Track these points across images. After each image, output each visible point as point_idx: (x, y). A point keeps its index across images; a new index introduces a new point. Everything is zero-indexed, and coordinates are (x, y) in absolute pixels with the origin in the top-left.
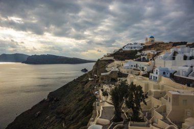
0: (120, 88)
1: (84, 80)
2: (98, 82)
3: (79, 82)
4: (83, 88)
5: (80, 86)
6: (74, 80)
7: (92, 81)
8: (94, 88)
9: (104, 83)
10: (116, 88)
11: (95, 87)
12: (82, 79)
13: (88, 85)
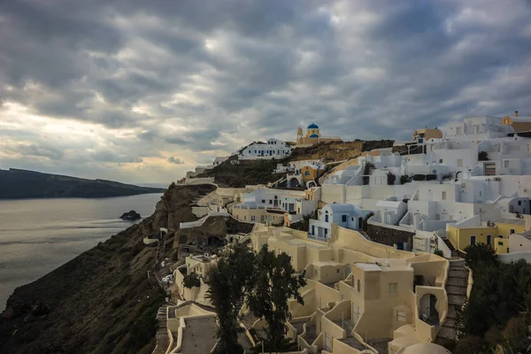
0: (232, 264)
1: (131, 244)
2: (171, 247)
3: (113, 250)
4: (128, 267)
5: (117, 262)
6: (100, 246)
7: (154, 245)
8: (158, 268)
9: (188, 251)
10: (221, 263)
11: (163, 264)
12: (124, 242)
13: (143, 257)
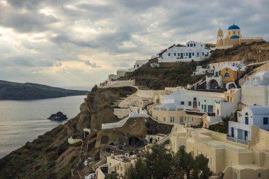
0: (149, 164)
1: (56, 143)
2: (93, 147)
3: (40, 149)
4: (53, 165)
5: (43, 161)
6: (28, 146)
7: (78, 144)
8: (81, 166)
9: (109, 150)
10: (139, 164)
11: (86, 163)
12: (50, 142)
13: (67, 157)
